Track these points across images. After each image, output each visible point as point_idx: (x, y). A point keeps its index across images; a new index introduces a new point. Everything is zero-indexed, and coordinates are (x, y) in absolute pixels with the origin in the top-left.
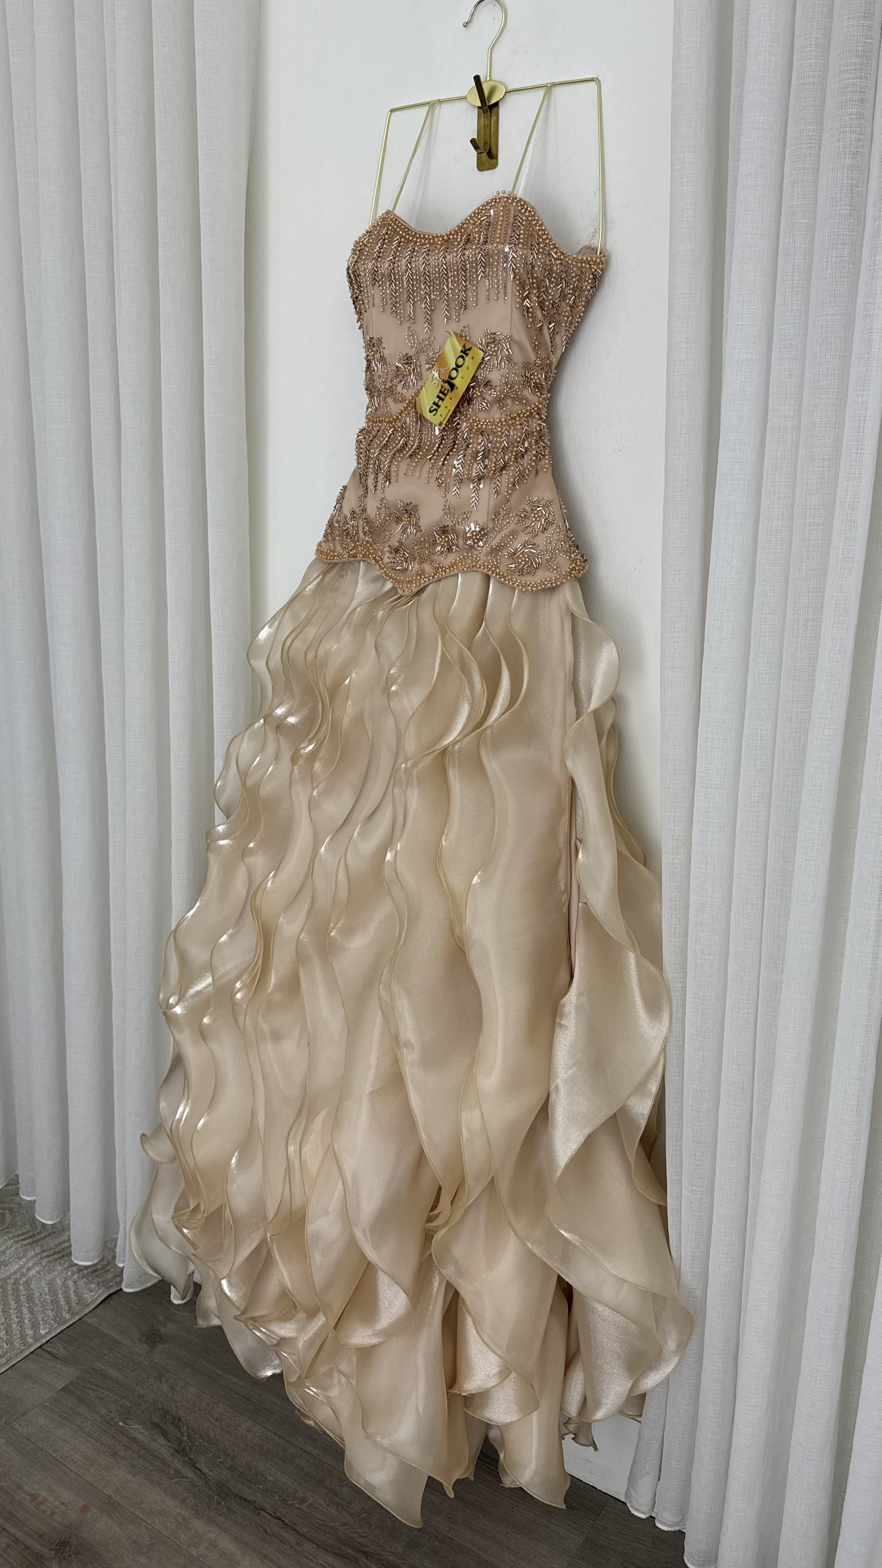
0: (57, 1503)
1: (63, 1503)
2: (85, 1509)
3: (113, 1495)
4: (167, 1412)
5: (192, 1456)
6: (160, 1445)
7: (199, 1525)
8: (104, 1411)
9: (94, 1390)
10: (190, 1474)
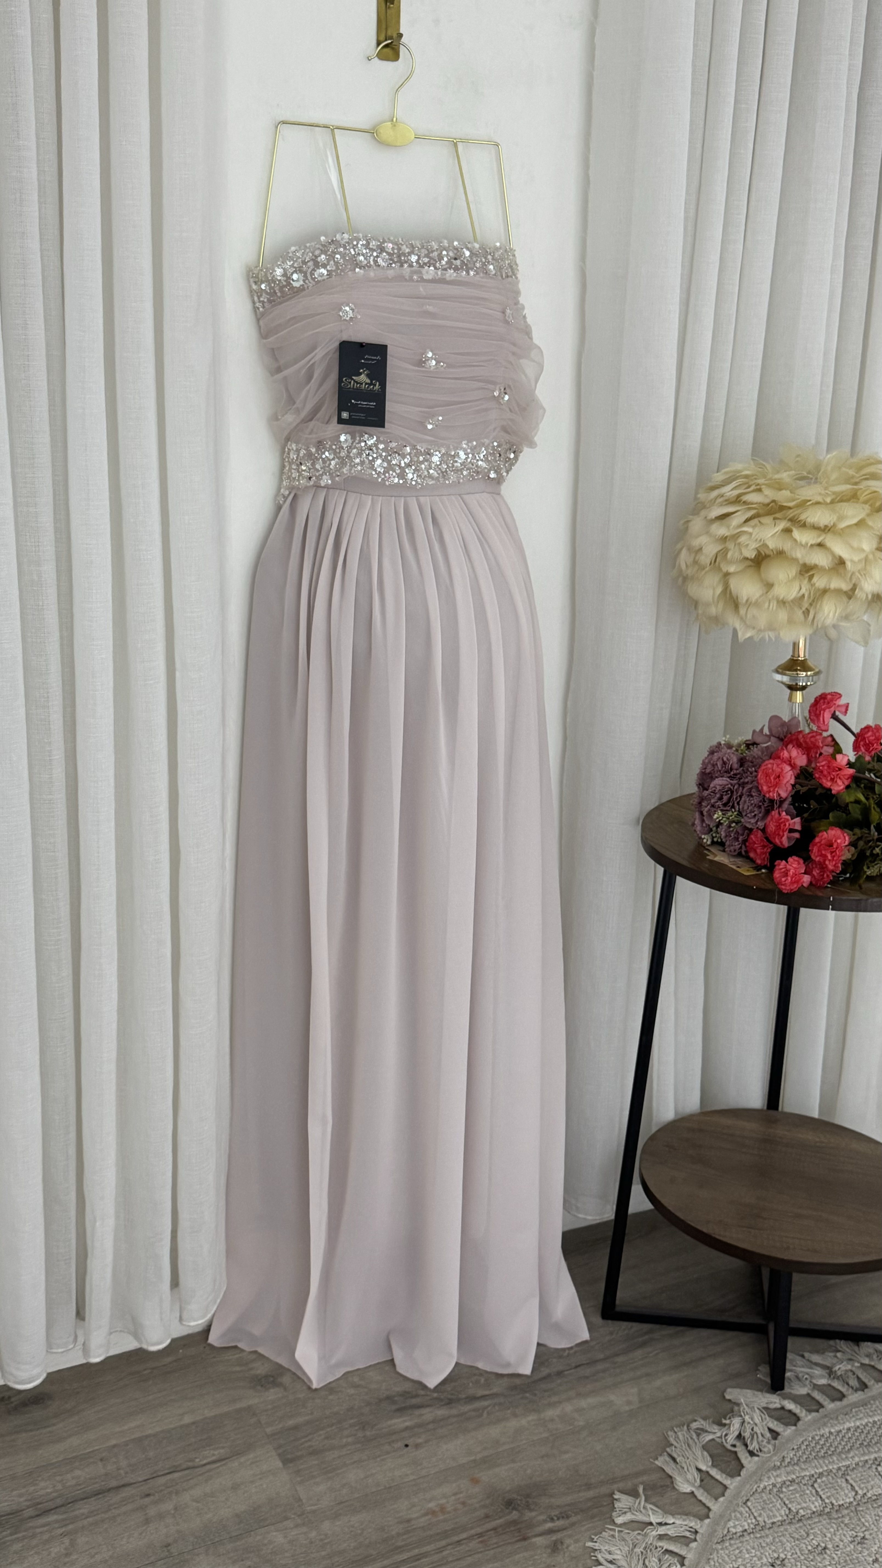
0: (453, 1498)
1: (455, 1494)
2: (475, 1481)
3: (473, 1458)
4: (388, 1398)
5: (464, 1396)
6: (428, 1414)
7: (550, 1413)
8: (350, 1440)
9: (309, 1441)
10: (486, 1403)
